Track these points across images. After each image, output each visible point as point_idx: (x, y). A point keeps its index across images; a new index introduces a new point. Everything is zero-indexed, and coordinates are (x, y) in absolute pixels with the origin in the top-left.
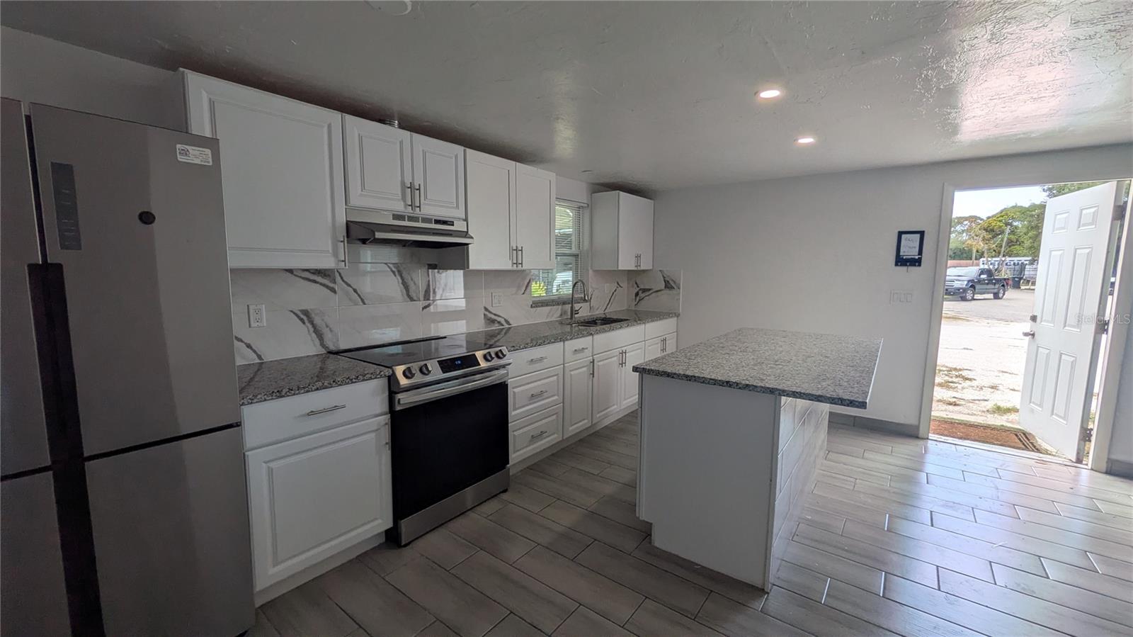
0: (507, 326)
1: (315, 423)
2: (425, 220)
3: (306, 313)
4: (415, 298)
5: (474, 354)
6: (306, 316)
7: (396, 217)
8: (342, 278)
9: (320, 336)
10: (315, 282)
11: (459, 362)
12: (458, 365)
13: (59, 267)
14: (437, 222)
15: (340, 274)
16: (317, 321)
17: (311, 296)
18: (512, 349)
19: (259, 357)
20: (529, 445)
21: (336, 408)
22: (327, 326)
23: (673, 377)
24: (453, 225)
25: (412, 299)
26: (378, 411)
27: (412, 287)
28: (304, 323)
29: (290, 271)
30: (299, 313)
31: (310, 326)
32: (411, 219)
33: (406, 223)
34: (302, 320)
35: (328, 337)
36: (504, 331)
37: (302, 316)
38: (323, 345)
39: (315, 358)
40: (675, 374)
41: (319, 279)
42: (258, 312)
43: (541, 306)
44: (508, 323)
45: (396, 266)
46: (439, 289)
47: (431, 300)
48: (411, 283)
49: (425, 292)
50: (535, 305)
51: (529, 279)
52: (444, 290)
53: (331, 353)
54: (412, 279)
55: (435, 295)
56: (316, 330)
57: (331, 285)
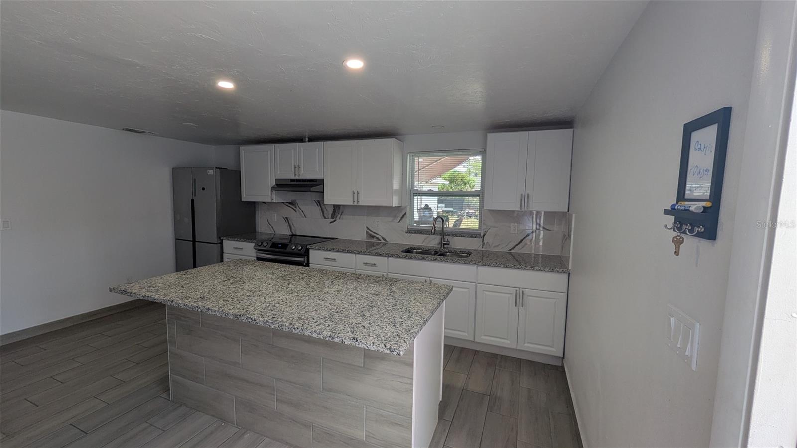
0: (384, 241)
6: (287, 219)
8: (298, 206)
9: (290, 228)
12: (279, 246)
15: (298, 204)
16: (290, 222)
17: (289, 212)
19: (274, 232)
22: (293, 224)
25: (325, 218)
27: (325, 212)
30: (285, 218)
31: (288, 223)
34: (286, 221)
35: (293, 228)
36: (381, 244)
38: (291, 231)
41: (291, 206)
42: (275, 216)
43: (415, 233)
44: (384, 239)
45: (319, 202)
46: (338, 213)
47: (335, 219)
48: (325, 210)
49: (332, 215)
50: (410, 231)
51: (404, 213)
52: (341, 214)
53: (293, 235)
54: (325, 208)
55: (336, 217)
56: (290, 226)
57: (295, 208)
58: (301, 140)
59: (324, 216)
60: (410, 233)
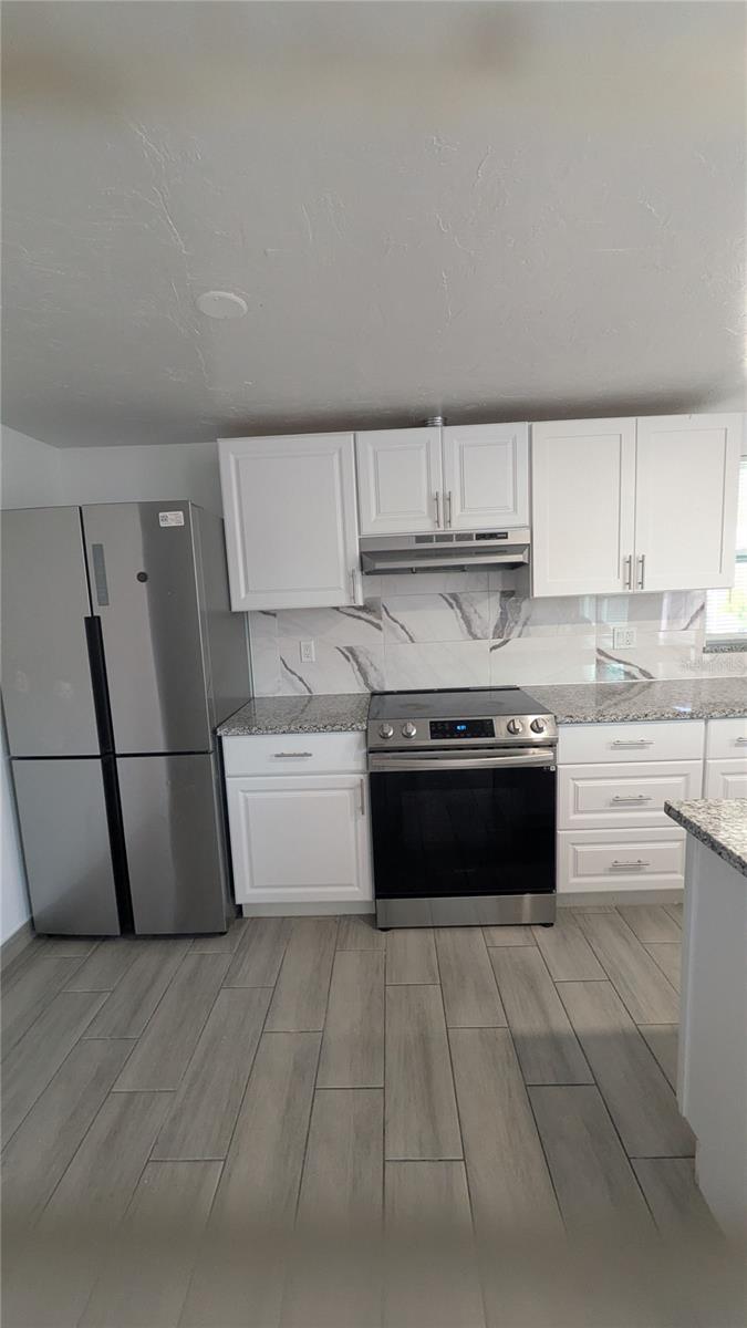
0: (645, 680)
1: (282, 766)
2: (461, 537)
3: (351, 650)
4: (479, 635)
5: (492, 720)
6: (351, 654)
7: (420, 539)
8: (388, 613)
9: (364, 675)
10: (359, 618)
11: (463, 727)
12: (462, 731)
13: (99, 618)
14: (481, 537)
15: (386, 609)
16: (362, 659)
17: (356, 633)
18: (568, 720)
19: (310, 691)
20: (605, 875)
21: (306, 755)
22: (372, 665)
23: (720, 854)
24: (506, 538)
25: (475, 637)
26: (353, 768)
27: (476, 623)
28: (349, 660)
29: (337, 609)
30: (344, 650)
31: (355, 664)
32: (441, 538)
33: (455, 544)
34: (347, 658)
35: (372, 676)
36: (636, 689)
37: (346, 653)
38: (367, 684)
39: (347, 698)
40: (723, 848)
41: (363, 615)
42: (308, 647)
43: (731, 650)
44: (645, 673)
45: (454, 597)
46: (516, 623)
47: (505, 638)
48: (474, 617)
49: (496, 627)
50: (715, 647)
51: (701, 604)
52: (525, 624)
53: (373, 694)
54: (476, 612)
55: (509, 634)
56: (361, 669)
57: (376, 621)
58: (421, 421)
59: (471, 633)
60: (716, 651)
